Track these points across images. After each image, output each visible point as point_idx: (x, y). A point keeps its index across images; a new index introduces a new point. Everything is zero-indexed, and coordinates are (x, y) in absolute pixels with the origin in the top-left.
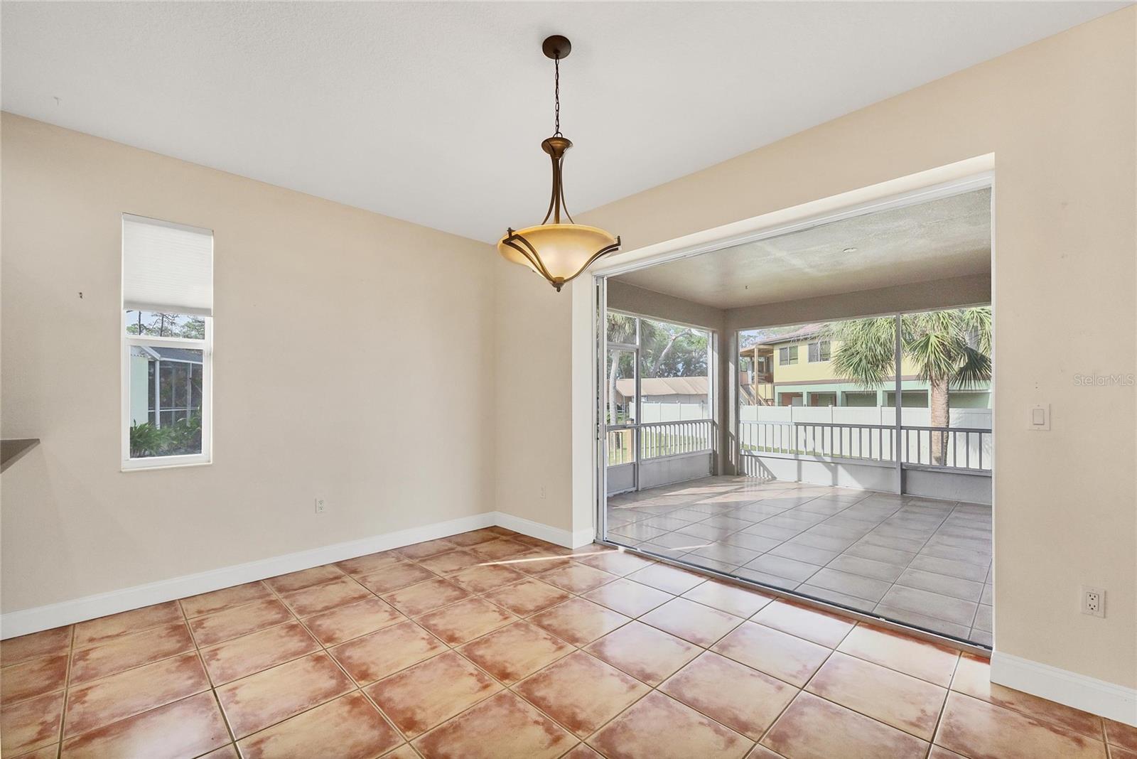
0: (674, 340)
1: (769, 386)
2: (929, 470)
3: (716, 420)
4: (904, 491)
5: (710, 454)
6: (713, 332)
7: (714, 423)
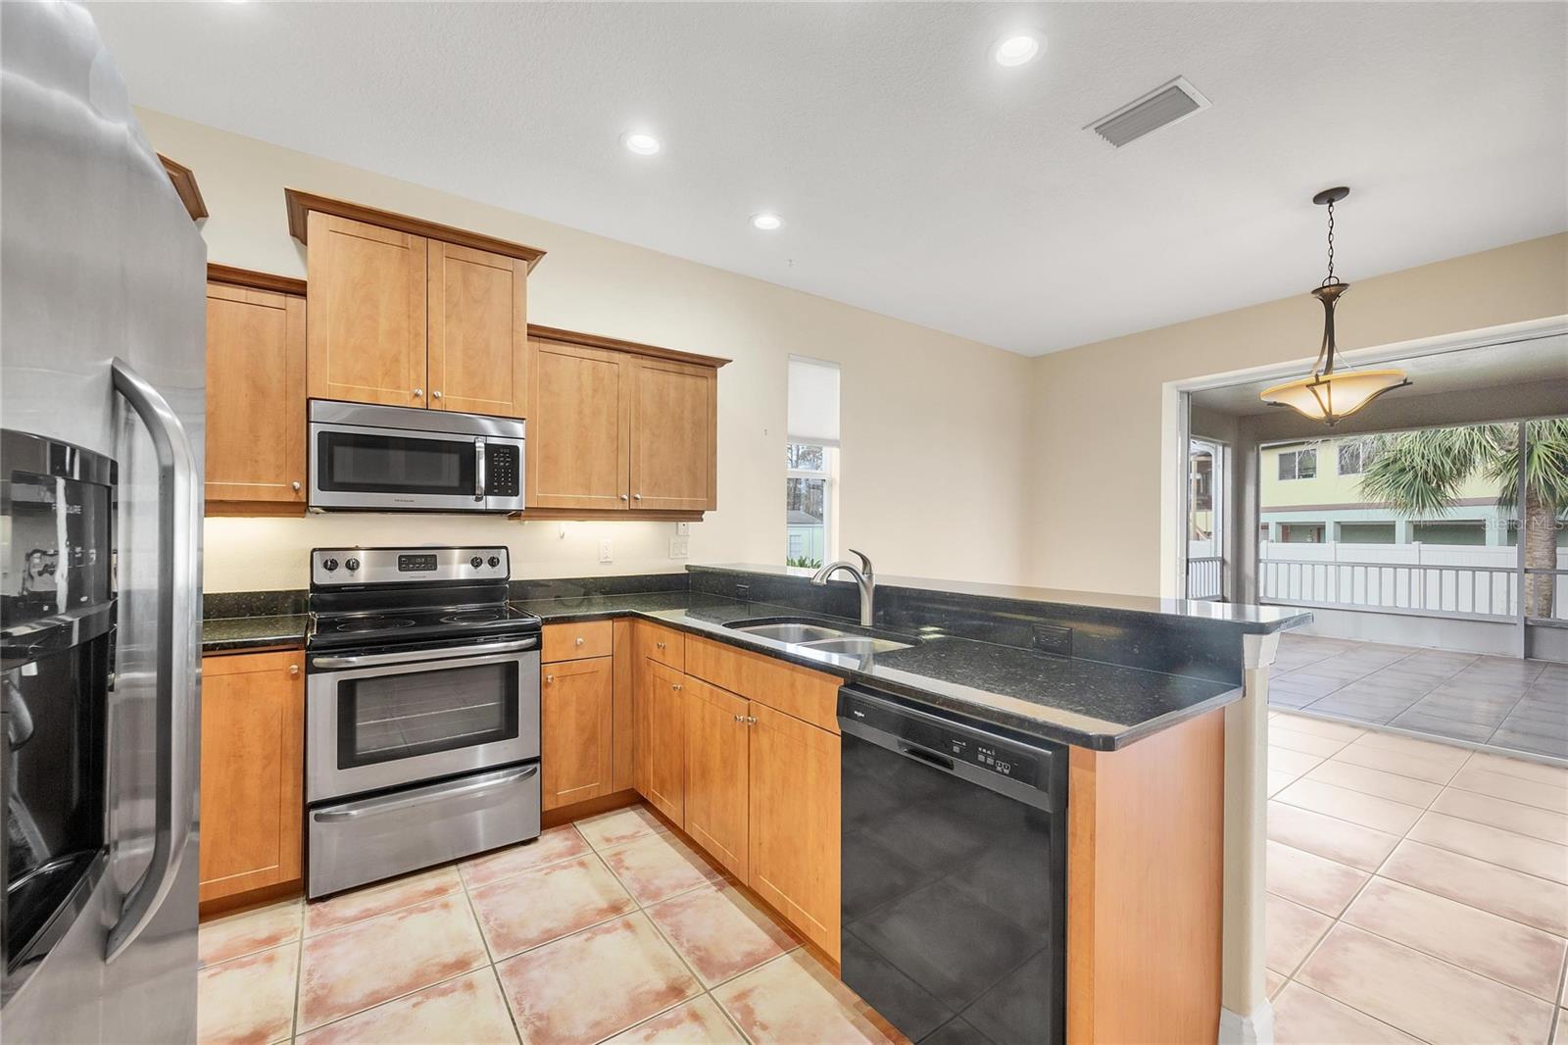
3: (1228, 558)
4: (1529, 653)
6: (1224, 446)
7: (1223, 562)
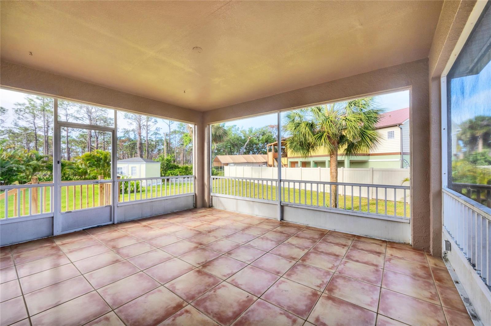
0: (250, 139)
1: (286, 159)
2: (294, 206)
4: (282, 219)
5: (194, 195)
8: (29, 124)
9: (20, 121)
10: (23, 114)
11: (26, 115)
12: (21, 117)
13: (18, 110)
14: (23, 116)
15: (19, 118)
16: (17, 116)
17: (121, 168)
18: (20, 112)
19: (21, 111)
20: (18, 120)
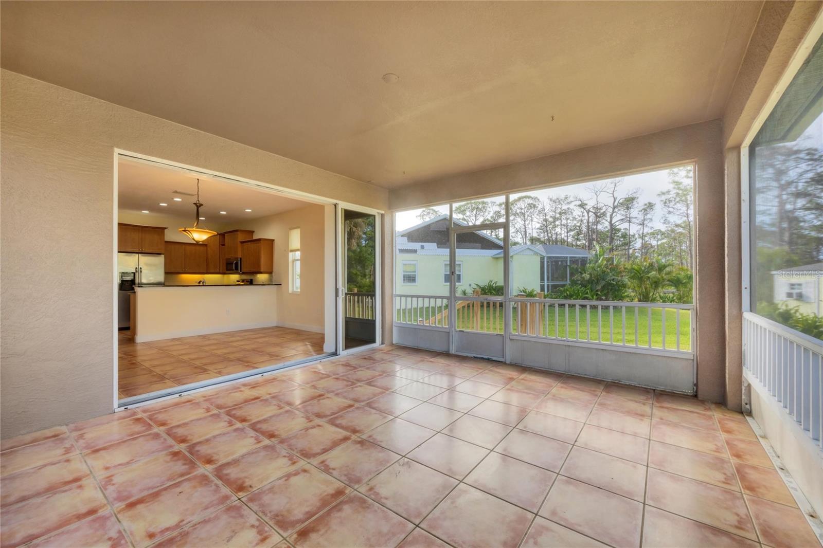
8: (681, 218)
9: (670, 215)
10: (674, 205)
11: (678, 206)
12: (671, 209)
13: (667, 201)
14: (674, 208)
15: (669, 212)
16: (666, 210)
17: (800, 285)
18: (669, 203)
19: (670, 201)
20: (667, 215)
